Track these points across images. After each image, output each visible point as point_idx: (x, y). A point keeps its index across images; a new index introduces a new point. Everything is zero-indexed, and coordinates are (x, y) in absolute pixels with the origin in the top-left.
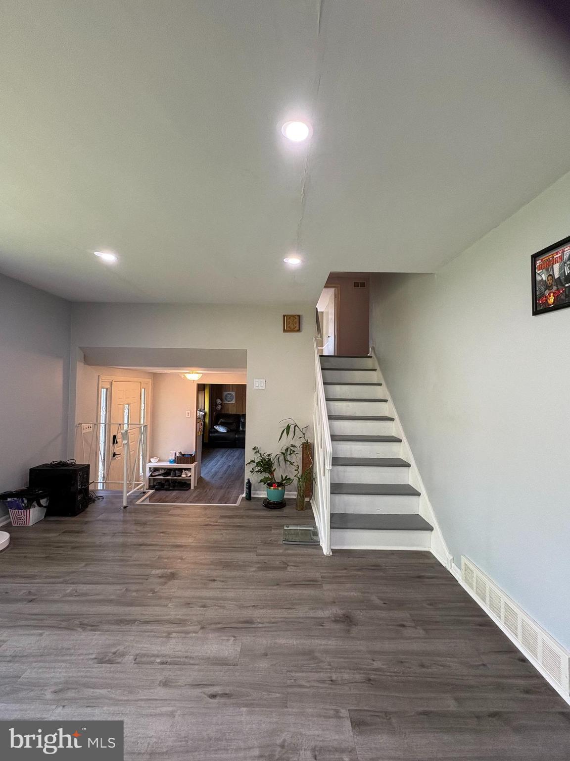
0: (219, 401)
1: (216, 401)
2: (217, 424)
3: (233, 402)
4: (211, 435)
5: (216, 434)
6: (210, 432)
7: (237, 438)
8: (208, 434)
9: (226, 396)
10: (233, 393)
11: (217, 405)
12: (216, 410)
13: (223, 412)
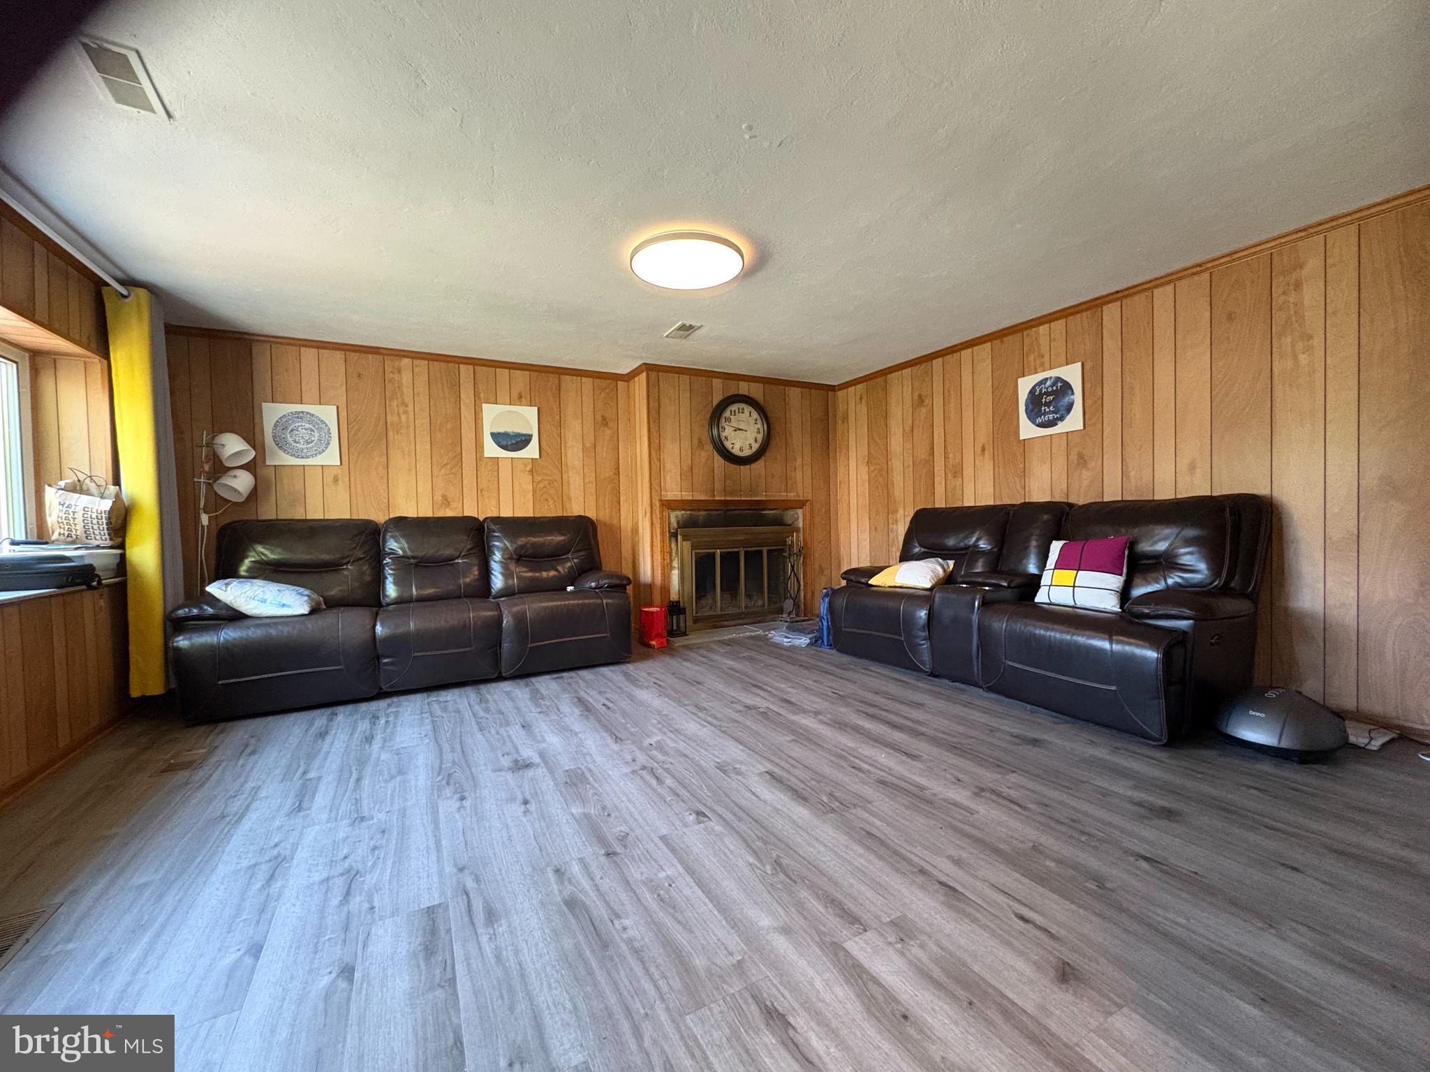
0: (232, 445)
1: (210, 445)
2: (227, 571)
3: (331, 457)
4: (182, 642)
5: (229, 635)
6: (175, 625)
7: (388, 640)
8: (157, 638)
9: (282, 425)
10: (328, 414)
11: (220, 468)
12: (217, 502)
13: (268, 512)
